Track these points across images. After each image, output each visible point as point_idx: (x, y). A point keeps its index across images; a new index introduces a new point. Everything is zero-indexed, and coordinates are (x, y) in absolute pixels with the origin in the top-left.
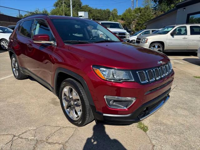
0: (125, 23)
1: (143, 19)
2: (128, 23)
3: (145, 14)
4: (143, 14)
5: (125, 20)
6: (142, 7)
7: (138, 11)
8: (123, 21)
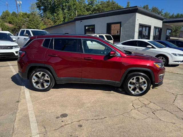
0: (15, 27)
1: (33, 24)
2: (18, 26)
3: (34, 19)
4: (32, 20)
5: (13, 24)
6: (29, 13)
7: (26, 16)
8: (11, 25)
